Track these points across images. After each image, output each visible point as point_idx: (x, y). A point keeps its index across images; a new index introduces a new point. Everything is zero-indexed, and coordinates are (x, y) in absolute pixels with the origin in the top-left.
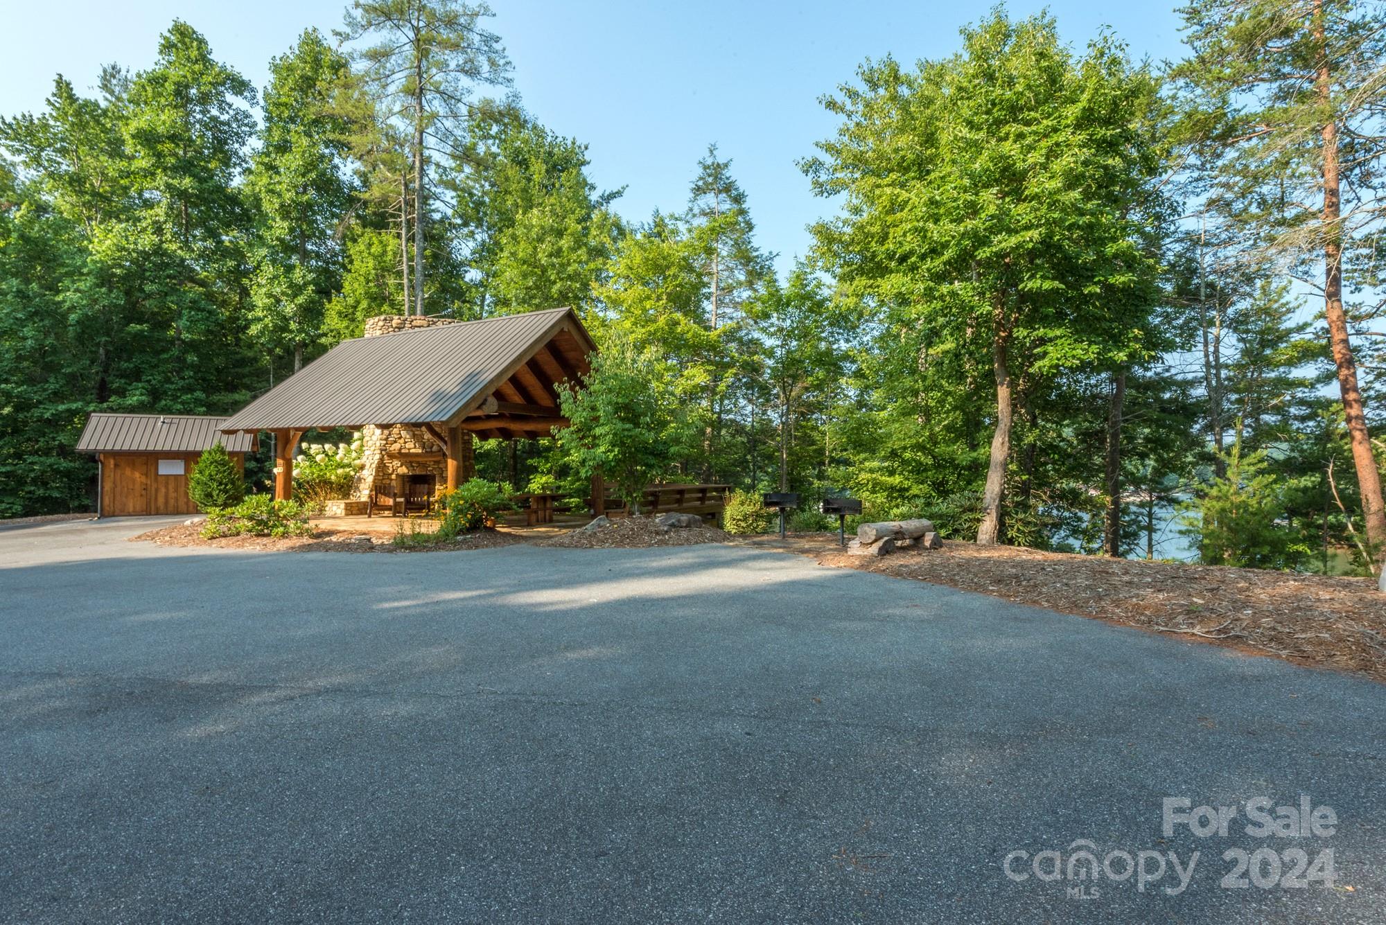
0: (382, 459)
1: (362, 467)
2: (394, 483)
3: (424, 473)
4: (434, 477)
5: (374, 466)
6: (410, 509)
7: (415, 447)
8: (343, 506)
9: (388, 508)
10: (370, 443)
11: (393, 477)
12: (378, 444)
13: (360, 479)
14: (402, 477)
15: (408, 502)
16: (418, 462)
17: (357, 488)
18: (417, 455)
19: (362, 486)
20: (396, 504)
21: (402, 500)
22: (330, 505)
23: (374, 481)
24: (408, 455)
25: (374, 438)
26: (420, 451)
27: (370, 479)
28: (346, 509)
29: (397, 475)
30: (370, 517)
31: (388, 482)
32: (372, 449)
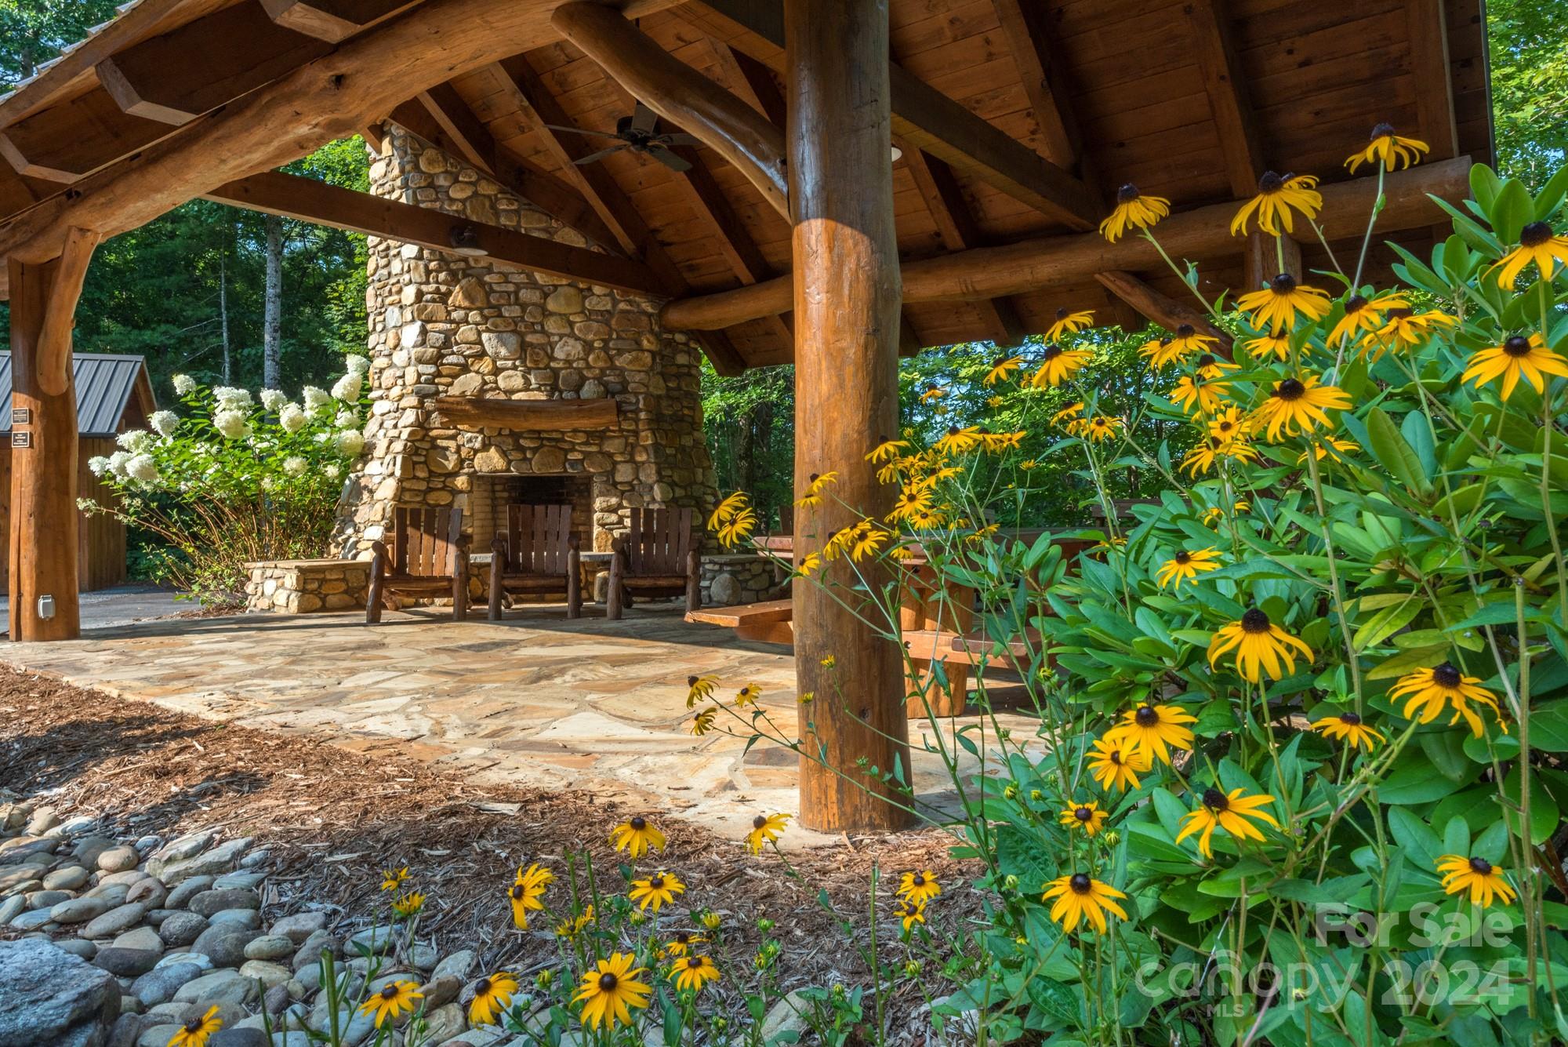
0: (422, 425)
1: (365, 454)
2: (462, 501)
3: (556, 471)
4: (588, 481)
5: (398, 446)
6: (513, 590)
7: (527, 388)
8: (291, 580)
9: (438, 587)
10: (388, 377)
11: (461, 482)
12: (411, 376)
13: (358, 490)
14: (489, 482)
15: (508, 565)
16: (536, 434)
17: (349, 520)
18: (531, 409)
19: (363, 514)
20: (467, 571)
21: (487, 558)
22: (257, 575)
23: (399, 496)
24: (506, 409)
25: (399, 358)
26: (542, 396)
27: (387, 490)
28: (302, 590)
29: (473, 476)
30: (374, 620)
31: (444, 498)
32: (396, 392)
